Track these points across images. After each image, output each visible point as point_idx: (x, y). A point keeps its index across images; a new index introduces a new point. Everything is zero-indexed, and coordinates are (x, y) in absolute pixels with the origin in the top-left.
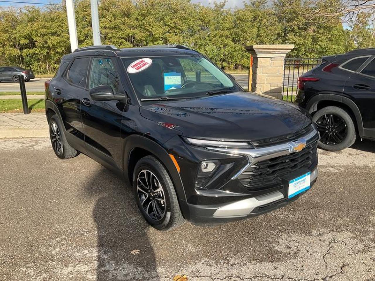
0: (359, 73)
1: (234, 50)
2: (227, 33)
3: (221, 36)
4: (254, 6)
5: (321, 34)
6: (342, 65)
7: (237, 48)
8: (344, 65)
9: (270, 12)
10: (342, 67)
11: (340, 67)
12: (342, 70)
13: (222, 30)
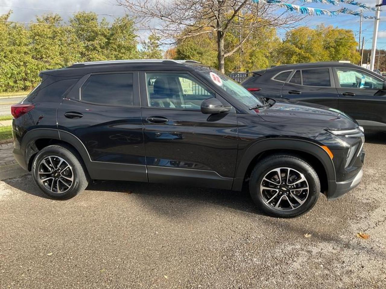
0: (288, 82)
1: (36, 68)
2: (25, 49)
3: (19, 52)
4: (47, 22)
5: (122, 53)
6: (275, 77)
7: (40, 66)
8: (276, 77)
9: (69, 29)
10: (274, 79)
11: (273, 79)
12: (273, 80)
13: (19, 46)
